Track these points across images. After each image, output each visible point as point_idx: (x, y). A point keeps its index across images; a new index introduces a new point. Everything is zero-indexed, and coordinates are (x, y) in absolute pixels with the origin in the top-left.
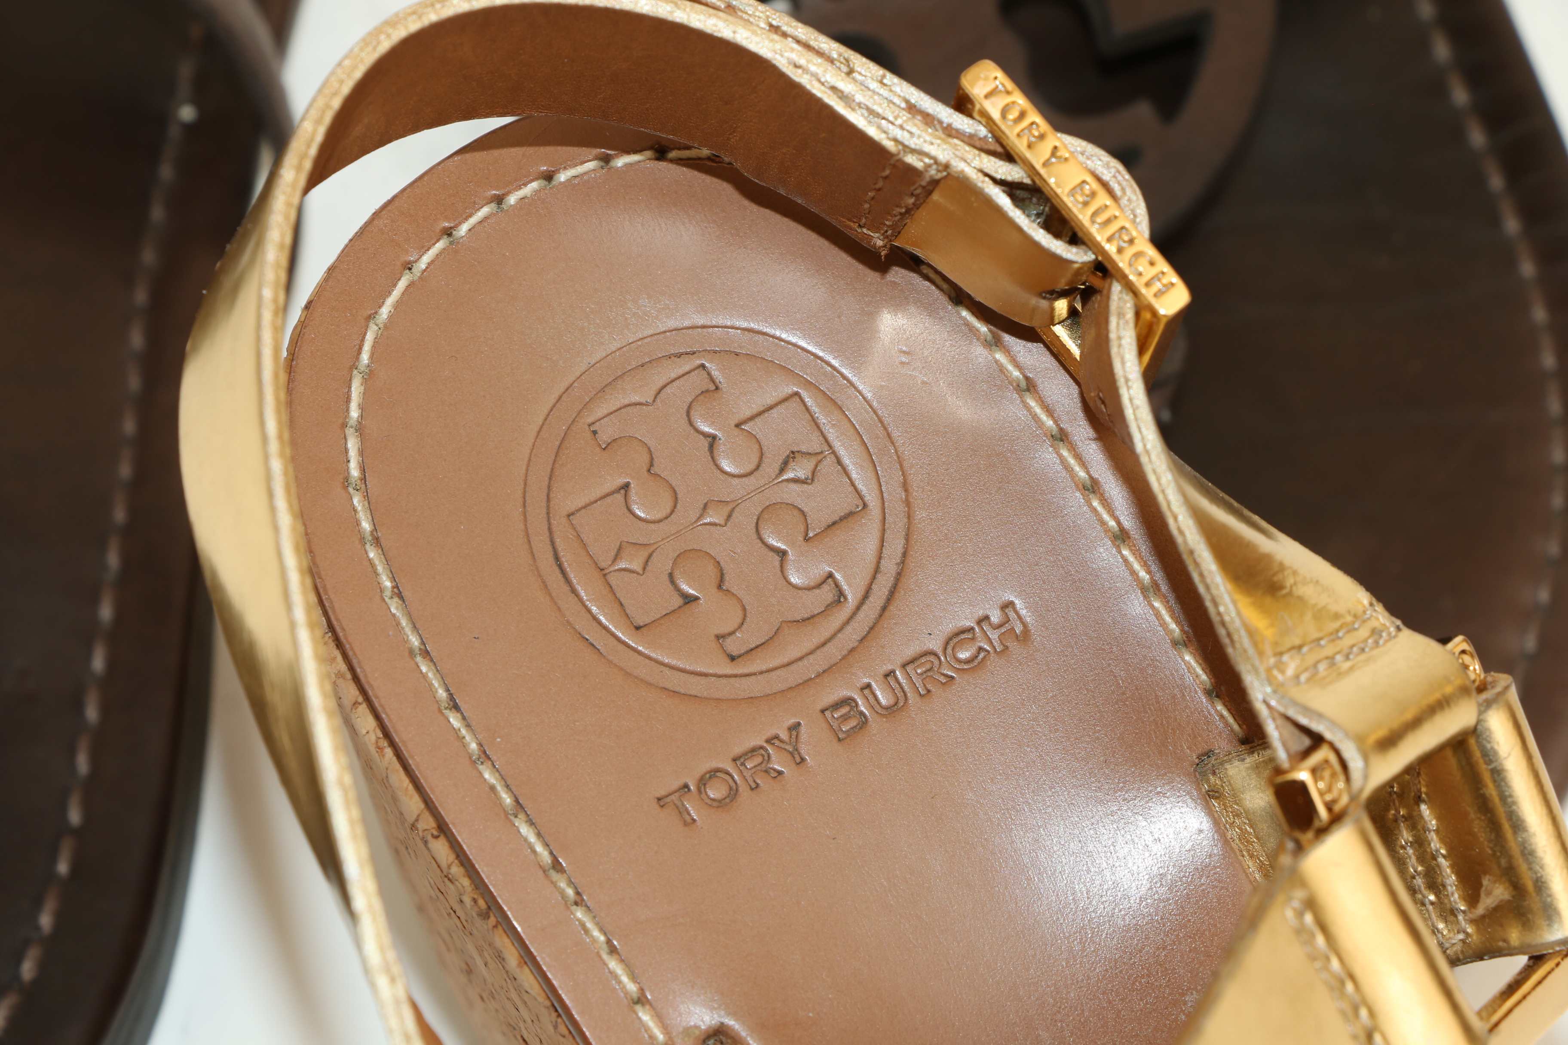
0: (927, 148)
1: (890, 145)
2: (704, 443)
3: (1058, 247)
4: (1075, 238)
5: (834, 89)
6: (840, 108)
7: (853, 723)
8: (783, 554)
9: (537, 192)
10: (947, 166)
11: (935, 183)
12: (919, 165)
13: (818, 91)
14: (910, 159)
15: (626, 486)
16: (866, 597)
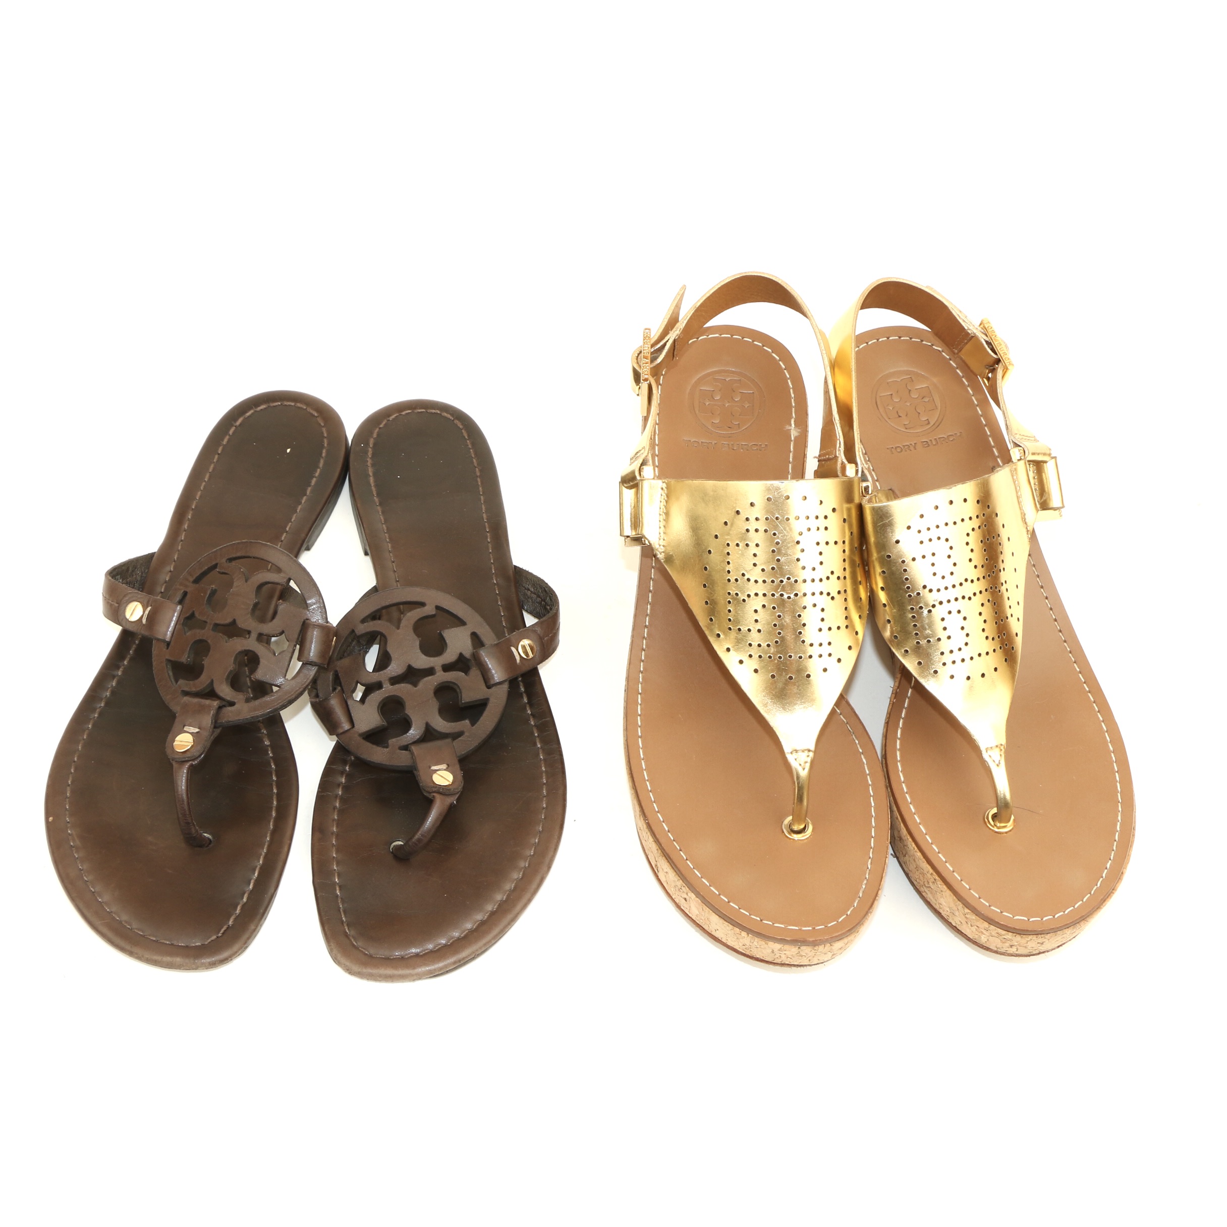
0: (973, 330)
1: (966, 328)
2: (908, 391)
3: (992, 354)
4: (996, 353)
5: (958, 315)
6: (958, 318)
7: (926, 445)
8: (919, 413)
9: (885, 340)
10: (975, 334)
11: (973, 337)
12: (970, 332)
13: (955, 314)
14: (969, 331)
15: (892, 394)
16: (934, 424)
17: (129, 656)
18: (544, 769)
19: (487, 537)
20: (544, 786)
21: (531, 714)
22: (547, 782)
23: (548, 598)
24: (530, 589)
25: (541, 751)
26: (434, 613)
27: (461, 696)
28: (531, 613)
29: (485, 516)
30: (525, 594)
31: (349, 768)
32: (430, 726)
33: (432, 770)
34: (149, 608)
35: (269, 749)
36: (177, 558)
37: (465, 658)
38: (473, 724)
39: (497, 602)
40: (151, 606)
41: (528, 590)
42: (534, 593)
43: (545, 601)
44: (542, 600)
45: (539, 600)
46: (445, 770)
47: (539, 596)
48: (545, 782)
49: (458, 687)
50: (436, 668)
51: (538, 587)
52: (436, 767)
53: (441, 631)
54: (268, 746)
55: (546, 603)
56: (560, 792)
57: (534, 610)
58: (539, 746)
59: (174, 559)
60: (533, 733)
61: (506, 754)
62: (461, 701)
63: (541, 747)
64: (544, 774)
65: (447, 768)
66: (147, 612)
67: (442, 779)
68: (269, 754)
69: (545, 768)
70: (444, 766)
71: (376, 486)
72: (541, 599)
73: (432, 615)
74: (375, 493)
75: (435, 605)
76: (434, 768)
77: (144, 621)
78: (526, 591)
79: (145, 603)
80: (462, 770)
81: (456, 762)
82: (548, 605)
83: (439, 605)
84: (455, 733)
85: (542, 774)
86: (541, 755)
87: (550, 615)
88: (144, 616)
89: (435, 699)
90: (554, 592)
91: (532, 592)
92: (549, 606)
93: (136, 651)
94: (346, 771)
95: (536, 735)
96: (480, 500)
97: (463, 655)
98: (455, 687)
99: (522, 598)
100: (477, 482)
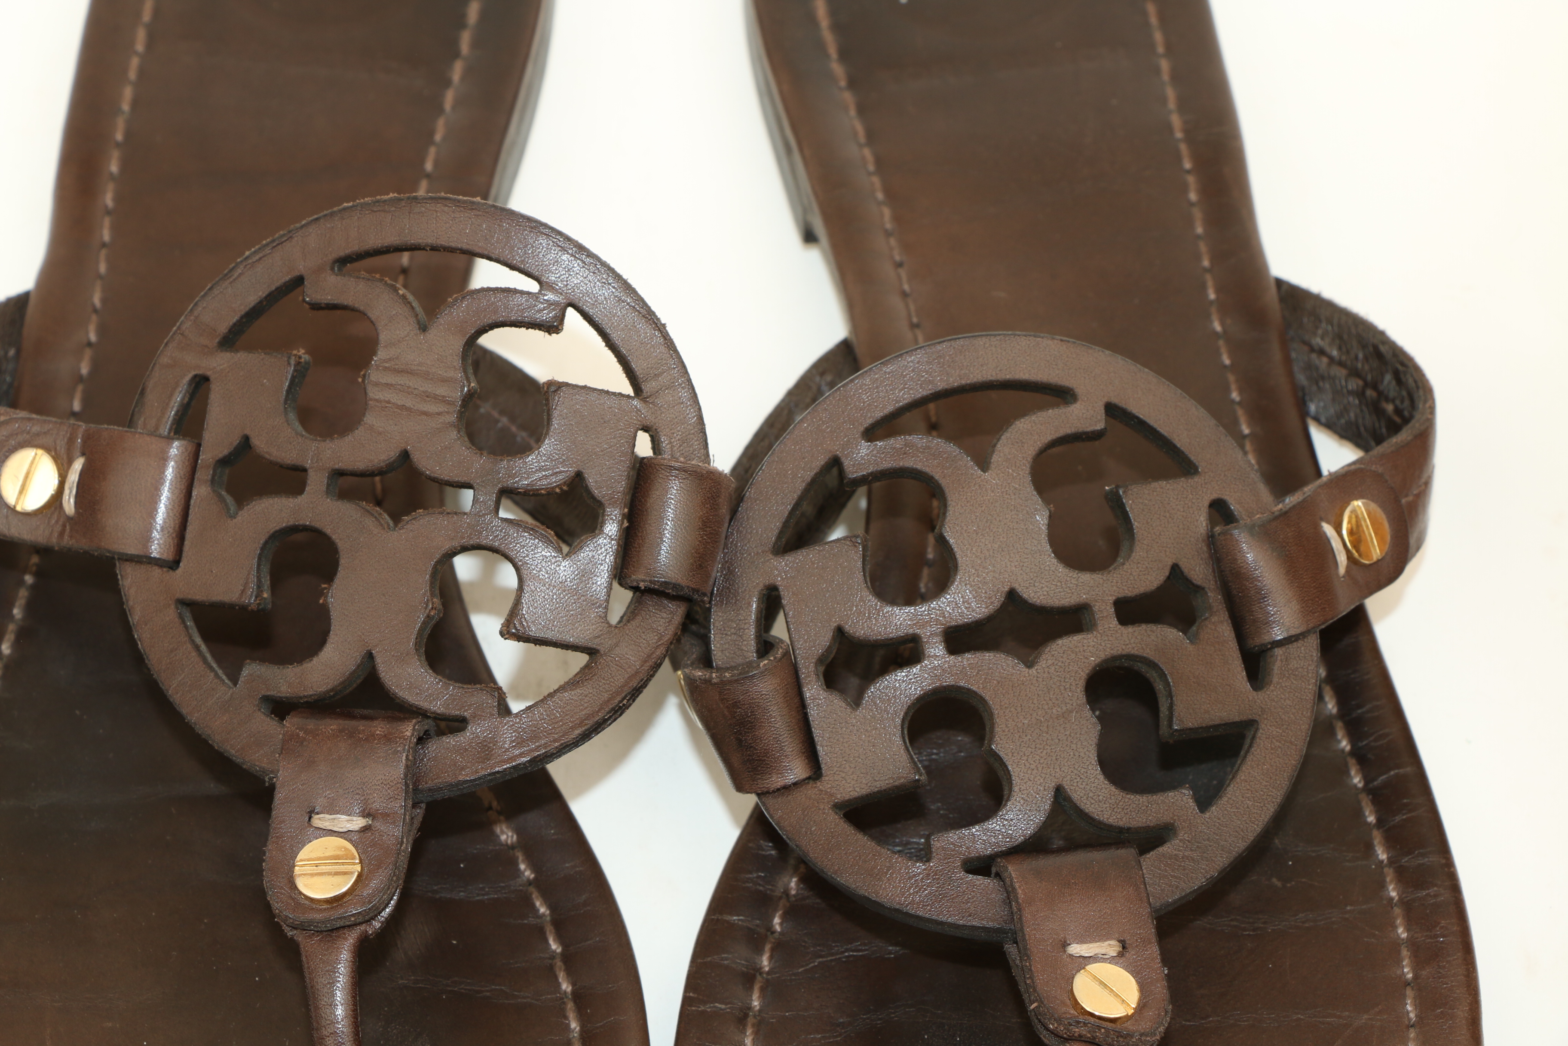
17: (11, 627)
18: (1402, 933)
19: (1185, 189)
20: (1409, 992)
21: (1353, 753)
22: (1416, 977)
23: (1388, 377)
24: (1327, 349)
25: (1390, 875)
26: (1100, 426)
27: (1171, 708)
28: (1330, 426)
29: (1176, 121)
30: (1309, 367)
31: (781, 924)
32: (1068, 799)
33: (1071, 956)
34: (78, 465)
35: (520, 856)
36: (104, 301)
37: (1187, 581)
38: (1204, 803)
39: (1228, 390)
40: (83, 454)
41: (1322, 352)
42: (1341, 364)
43: (1375, 387)
44: (1366, 385)
45: (1354, 384)
46: (1112, 960)
47: (1354, 373)
48: (1410, 976)
49: (1163, 676)
50: (1096, 609)
51: (1355, 343)
52: (1085, 946)
53: (1117, 487)
54: (512, 847)
55: (1380, 394)
56: (1462, 1012)
57: (1339, 416)
58: (1383, 856)
59: (94, 306)
60: (1359, 813)
61: (1279, 884)
62: (1170, 724)
63: (1391, 861)
64: (1405, 953)
65: (1121, 955)
66: (73, 477)
67: (1105, 993)
68: (518, 873)
69: (1408, 930)
70: (1110, 948)
71: (837, 27)
72: (1365, 381)
73: (1093, 432)
74: (832, 51)
75: (1105, 400)
76: (1076, 949)
77: (69, 504)
78: (1314, 356)
79: (61, 444)
80: (1165, 961)
81: (1150, 931)
82: (1387, 400)
83: (1115, 400)
84: (1147, 829)
85: (1399, 952)
86: (1391, 887)
87: (1404, 436)
88: (67, 491)
89: (1087, 711)
90: (1410, 359)
91: (1331, 359)
92: (1393, 401)
93: (30, 608)
94: (773, 932)
95: (1371, 819)
96: (1157, 71)
97: (1182, 572)
98: (1152, 675)
99: (1302, 379)
100: (1145, 14)
